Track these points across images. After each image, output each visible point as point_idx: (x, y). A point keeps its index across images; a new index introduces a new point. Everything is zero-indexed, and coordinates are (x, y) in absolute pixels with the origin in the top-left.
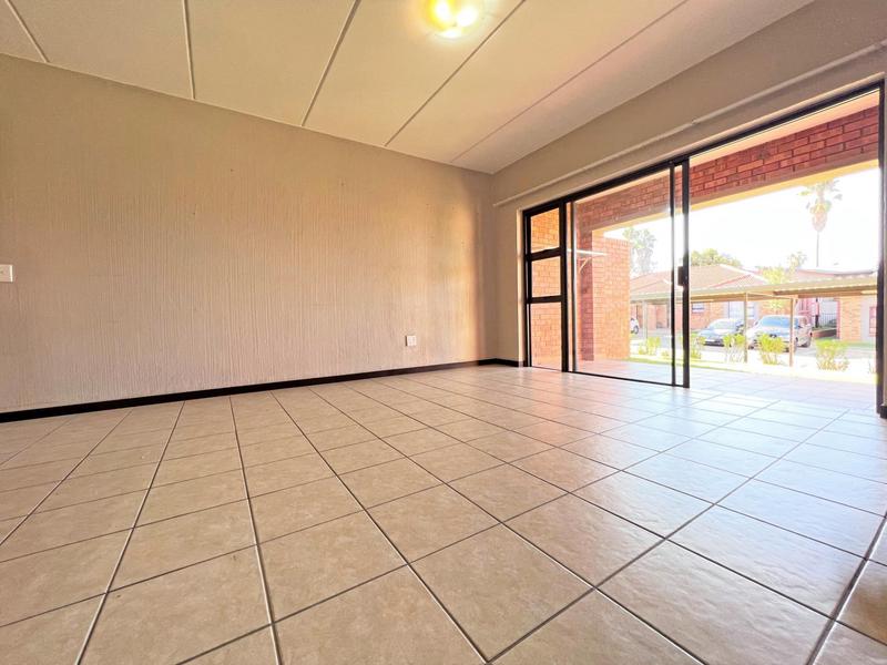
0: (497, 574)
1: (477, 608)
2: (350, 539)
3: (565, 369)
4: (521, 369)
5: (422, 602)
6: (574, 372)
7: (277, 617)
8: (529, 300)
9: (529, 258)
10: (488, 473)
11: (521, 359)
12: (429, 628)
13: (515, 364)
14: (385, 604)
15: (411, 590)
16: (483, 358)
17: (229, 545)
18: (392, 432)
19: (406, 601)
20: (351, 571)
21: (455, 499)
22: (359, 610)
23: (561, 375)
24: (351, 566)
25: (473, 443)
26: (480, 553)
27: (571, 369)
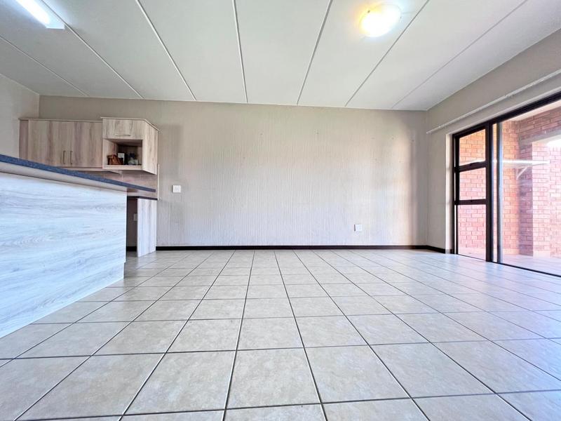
0: (350, 369)
1: (329, 379)
2: (281, 328)
3: (489, 258)
4: (448, 256)
5: (301, 366)
6: (499, 262)
7: (239, 349)
8: (456, 202)
9: (457, 170)
10: (377, 317)
11: (448, 247)
12: (300, 378)
13: (443, 251)
14: (285, 360)
15: (299, 359)
16: (415, 244)
17: (232, 316)
18: (327, 282)
19: (295, 363)
20: (276, 342)
21: (347, 325)
22: (272, 358)
23: (485, 264)
24: (277, 340)
25: (376, 298)
26: (346, 356)
27: (495, 260)
